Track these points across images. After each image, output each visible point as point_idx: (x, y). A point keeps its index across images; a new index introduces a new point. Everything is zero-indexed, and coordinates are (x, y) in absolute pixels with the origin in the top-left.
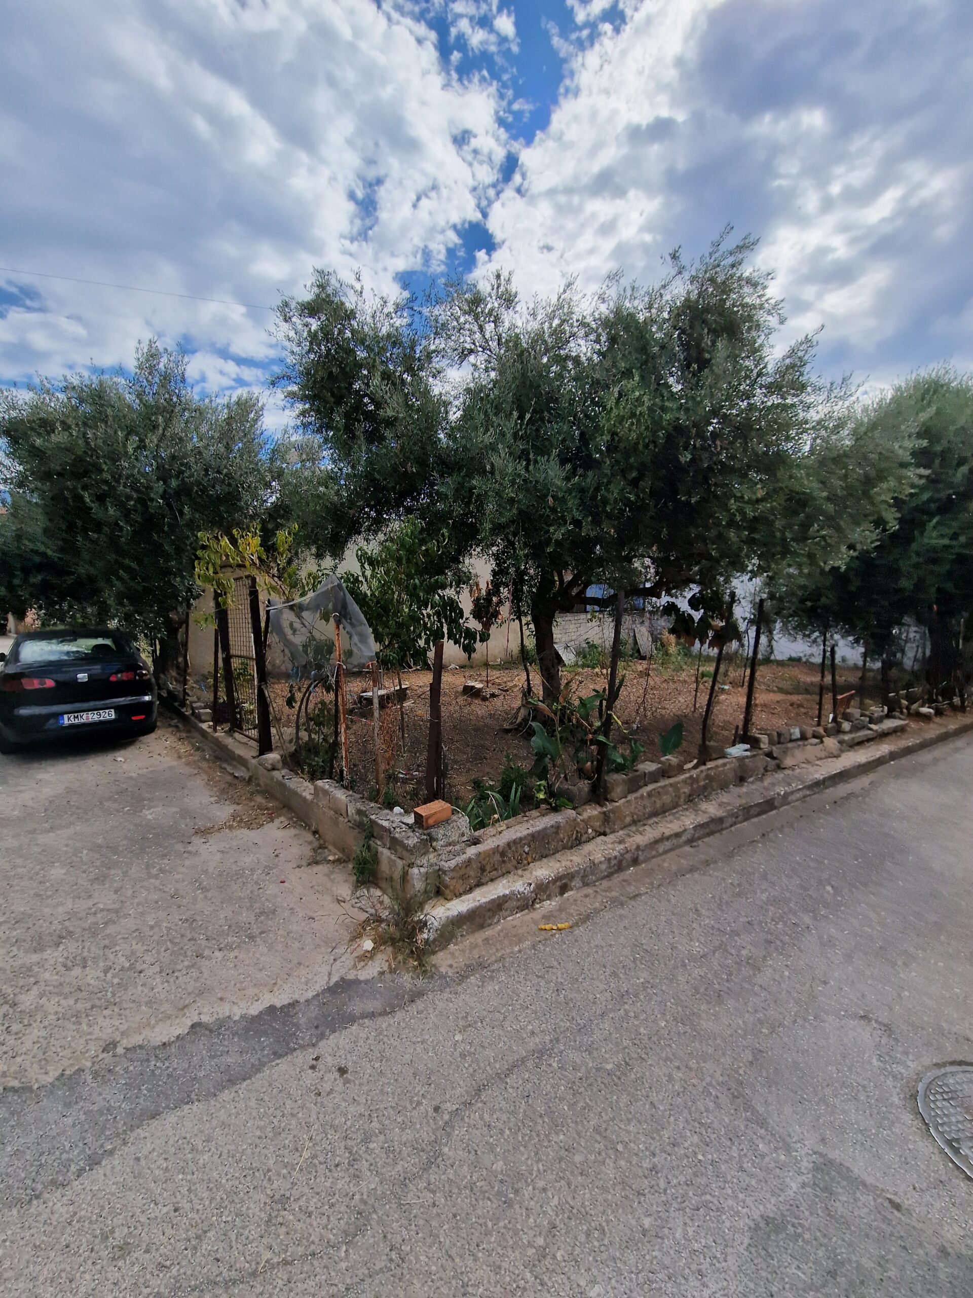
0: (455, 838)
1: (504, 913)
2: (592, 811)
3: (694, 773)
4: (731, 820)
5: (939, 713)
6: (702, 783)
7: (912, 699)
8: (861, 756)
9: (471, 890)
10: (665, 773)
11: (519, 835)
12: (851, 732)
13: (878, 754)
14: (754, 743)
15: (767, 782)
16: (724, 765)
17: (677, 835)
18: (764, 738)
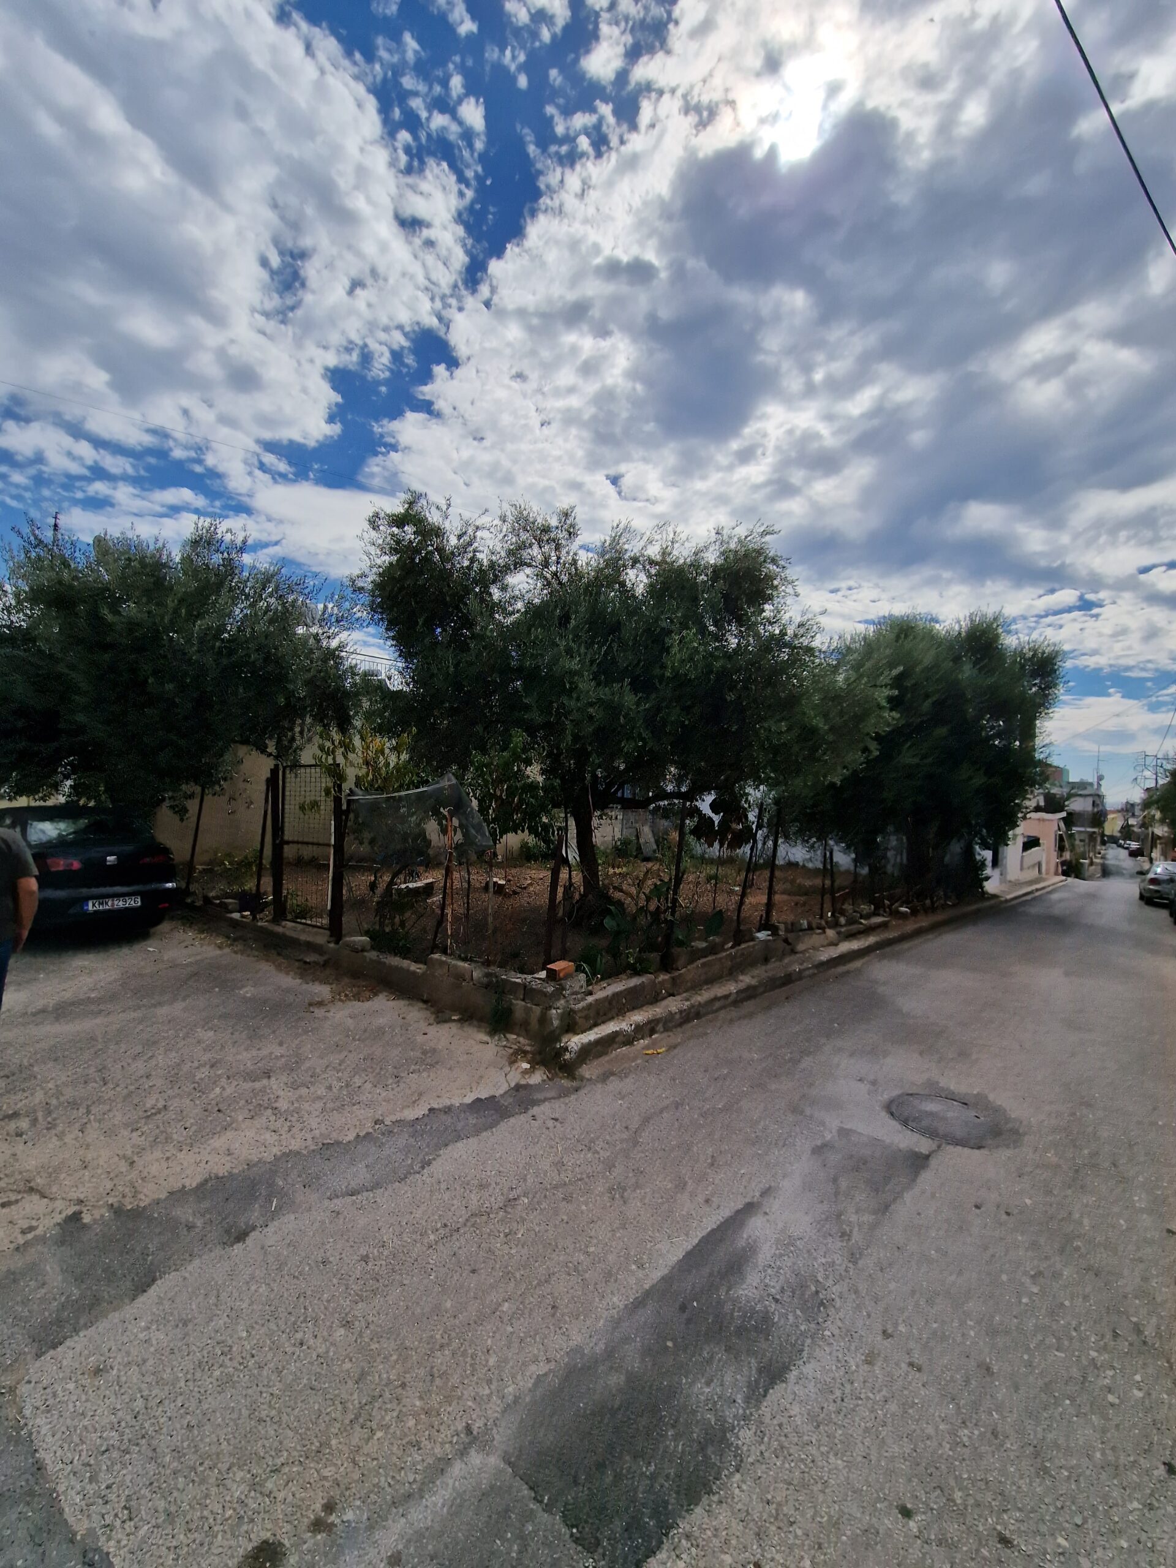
0: (577, 989)
1: (615, 1046)
2: (663, 977)
3: (733, 951)
4: (761, 990)
5: (914, 912)
6: (738, 960)
7: (892, 898)
8: (855, 945)
9: (590, 1029)
10: (713, 950)
11: (618, 989)
12: (845, 925)
13: (867, 944)
14: (774, 930)
15: (786, 961)
16: (753, 946)
17: (726, 997)
18: (782, 926)
